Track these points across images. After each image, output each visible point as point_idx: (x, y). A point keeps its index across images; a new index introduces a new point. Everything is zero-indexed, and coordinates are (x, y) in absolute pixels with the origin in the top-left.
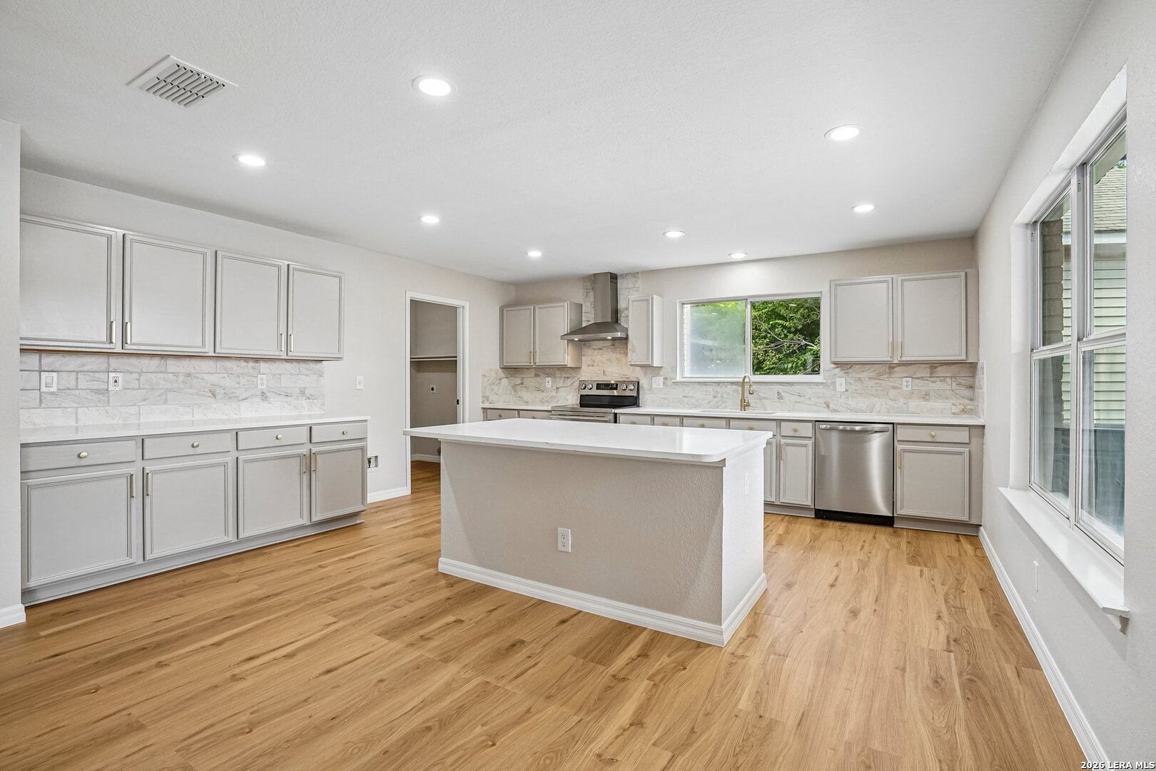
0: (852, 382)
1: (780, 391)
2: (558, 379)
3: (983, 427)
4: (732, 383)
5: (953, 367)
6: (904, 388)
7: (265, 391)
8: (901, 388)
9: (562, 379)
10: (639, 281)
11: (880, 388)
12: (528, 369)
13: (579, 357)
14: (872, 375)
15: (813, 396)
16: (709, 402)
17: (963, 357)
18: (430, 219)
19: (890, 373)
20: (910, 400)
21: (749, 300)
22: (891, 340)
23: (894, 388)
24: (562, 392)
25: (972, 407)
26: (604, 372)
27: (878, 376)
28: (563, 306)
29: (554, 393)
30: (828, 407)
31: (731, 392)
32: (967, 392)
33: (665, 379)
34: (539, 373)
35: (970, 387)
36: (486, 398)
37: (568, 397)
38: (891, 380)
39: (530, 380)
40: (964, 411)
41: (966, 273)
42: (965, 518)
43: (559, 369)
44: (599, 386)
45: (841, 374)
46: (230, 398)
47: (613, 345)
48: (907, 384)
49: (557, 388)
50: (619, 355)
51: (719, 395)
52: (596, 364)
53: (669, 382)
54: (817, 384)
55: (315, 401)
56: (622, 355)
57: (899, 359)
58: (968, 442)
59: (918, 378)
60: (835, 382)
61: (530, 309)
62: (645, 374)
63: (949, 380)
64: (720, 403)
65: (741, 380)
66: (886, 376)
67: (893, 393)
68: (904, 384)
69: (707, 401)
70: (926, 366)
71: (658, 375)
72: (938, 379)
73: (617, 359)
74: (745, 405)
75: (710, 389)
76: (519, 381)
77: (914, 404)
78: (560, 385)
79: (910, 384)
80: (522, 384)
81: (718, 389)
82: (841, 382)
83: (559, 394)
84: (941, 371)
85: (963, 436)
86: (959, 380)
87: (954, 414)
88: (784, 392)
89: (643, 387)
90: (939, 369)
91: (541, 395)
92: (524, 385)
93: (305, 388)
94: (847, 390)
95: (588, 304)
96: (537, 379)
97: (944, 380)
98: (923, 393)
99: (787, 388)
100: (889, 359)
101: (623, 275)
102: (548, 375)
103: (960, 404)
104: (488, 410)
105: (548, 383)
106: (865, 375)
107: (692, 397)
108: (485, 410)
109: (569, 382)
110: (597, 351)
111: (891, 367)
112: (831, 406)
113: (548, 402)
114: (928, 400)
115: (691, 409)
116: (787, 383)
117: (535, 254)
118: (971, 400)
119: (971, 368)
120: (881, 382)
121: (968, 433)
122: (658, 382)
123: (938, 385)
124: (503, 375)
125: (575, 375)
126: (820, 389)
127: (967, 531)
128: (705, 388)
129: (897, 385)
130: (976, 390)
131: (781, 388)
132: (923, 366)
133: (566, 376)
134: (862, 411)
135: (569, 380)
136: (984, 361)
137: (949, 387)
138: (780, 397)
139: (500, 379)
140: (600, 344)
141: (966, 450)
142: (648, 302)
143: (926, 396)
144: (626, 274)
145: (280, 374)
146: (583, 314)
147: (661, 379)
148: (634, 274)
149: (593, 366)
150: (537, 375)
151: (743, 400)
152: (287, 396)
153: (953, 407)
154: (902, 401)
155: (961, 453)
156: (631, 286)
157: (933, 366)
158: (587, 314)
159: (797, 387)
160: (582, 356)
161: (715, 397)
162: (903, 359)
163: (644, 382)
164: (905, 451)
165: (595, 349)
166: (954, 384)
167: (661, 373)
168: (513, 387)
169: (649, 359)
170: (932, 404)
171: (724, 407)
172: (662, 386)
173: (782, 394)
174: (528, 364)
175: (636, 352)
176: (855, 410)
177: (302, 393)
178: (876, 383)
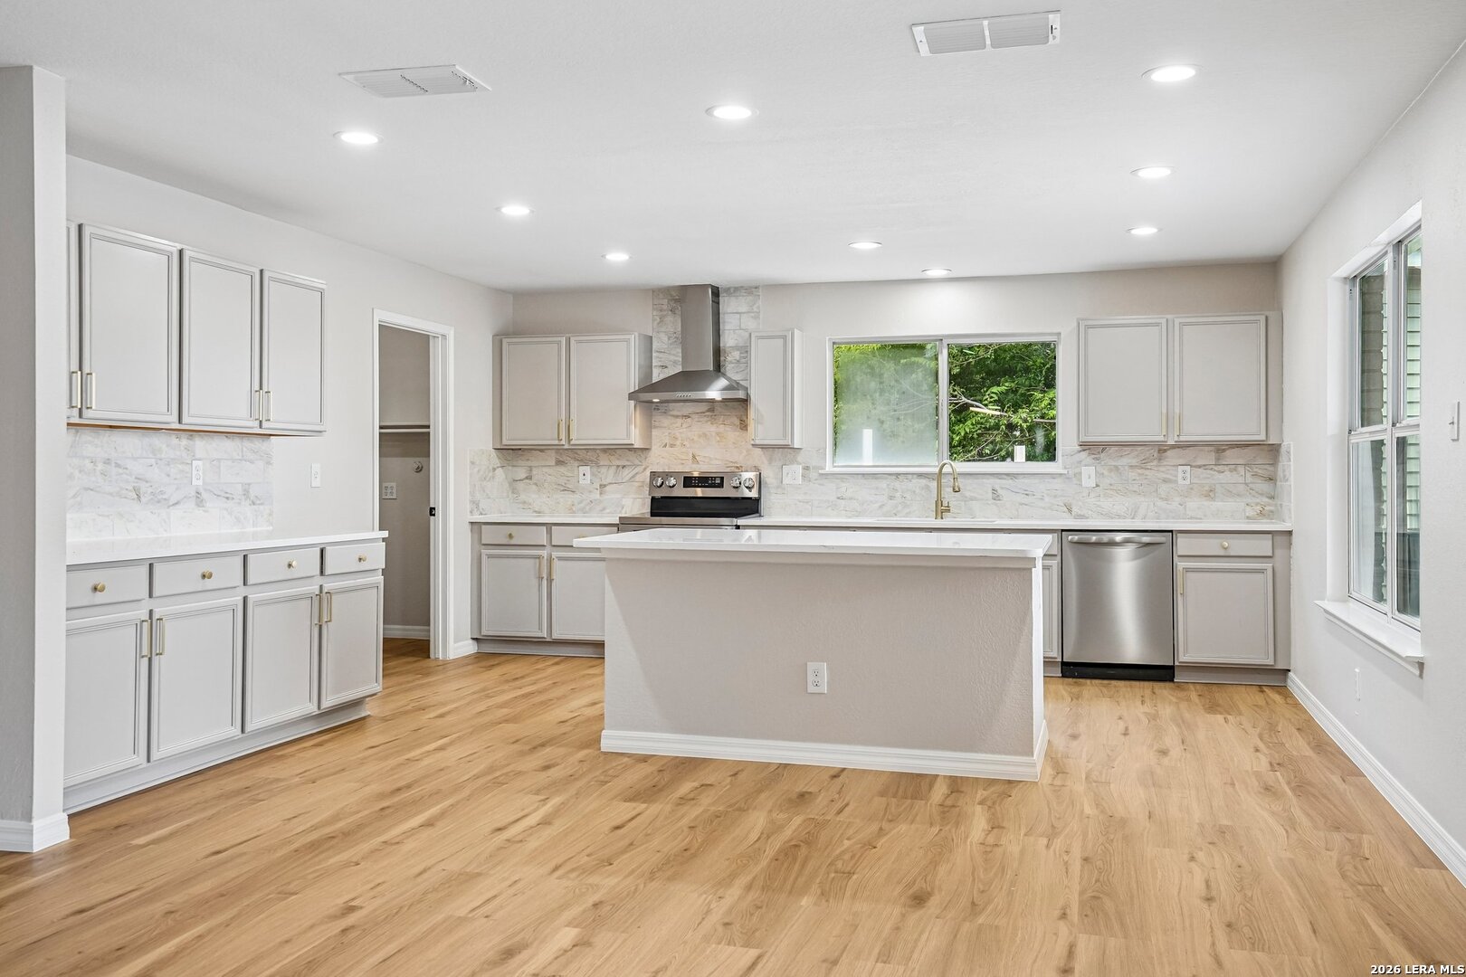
0: (1106, 473)
1: (997, 487)
2: (604, 470)
3: (1290, 533)
4: (920, 475)
5: (1247, 450)
6: (1180, 481)
7: (201, 491)
8: (1176, 482)
9: (612, 470)
10: (760, 302)
11: (1145, 481)
12: (542, 451)
13: (649, 427)
14: (1134, 462)
15: (1048, 495)
16: (881, 507)
17: (1262, 437)
18: (516, 211)
19: (1160, 459)
20: (1186, 499)
21: (945, 342)
22: (1164, 411)
23: (1165, 481)
24: (612, 494)
25: (1272, 508)
26: (694, 457)
27: (1143, 465)
28: (628, 341)
29: (596, 495)
30: (1070, 511)
31: (917, 491)
32: (1264, 487)
33: (806, 468)
34: (564, 458)
35: (1271, 479)
36: (475, 504)
37: (624, 501)
38: (1162, 469)
39: (546, 471)
40: (1261, 514)
41: (1267, 318)
42: (1270, 661)
43: (605, 451)
44: (689, 482)
45: (1089, 460)
46: (159, 502)
47: (711, 410)
48: (1183, 476)
49: (603, 486)
51: (898, 495)
52: (678, 443)
53: (813, 475)
54: (1053, 476)
55: (261, 507)
56: (728, 428)
57: (1176, 439)
58: (1270, 554)
59: (1200, 467)
60: (1081, 473)
61: (559, 343)
62: (770, 460)
63: (1241, 469)
64: (900, 508)
65: (937, 470)
66: (1155, 463)
67: (1164, 489)
68: (1180, 475)
69: (877, 505)
70: (1211, 448)
71: (793, 461)
72: (1226, 468)
73: (718, 434)
74: (942, 509)
75: (883, 484)
76: (521, 473)
77: (1194, 504)
78: (609, 481)
79: (1188, 475)
80: (529, 478)
81: (897, 484)
82: (1089, 474)
83: (605, 497)
84: (1231, 456)
85: (1264, 546)
86: (1255, 470)
87: (1248, 518)
88: (1002, 488)
89: (766, 483)
90: (1228, 453)
91: (570, 498)
92: (534, 480)
93: (249, 484)
94: (1097, 486)
95: (665, 339)
96: (562, 469)
97: (1235, 470)
98: (1207, 488)
99: (1008, 482)
100: (1161, 438)
101: (729, 289)
102: (584, 462)
103: (1257, 504)
104: (483, 527)
105: (585, 475)
106: (1125, 461)
107: (851, 499)
108: (476, 527)
109: (627, 474)
110: (679, 421)
111: (1162, 449)
112: (1075, 510)
113: (583, 511)
114: (1213, 499)
115: (850, 517)
116: (1008, 475)
117: (617, 257)
118: (1272, 498)
120: (1147, 472)
121: (1270, 542)
122: (793, 473)
123: (1227, 477)
124: (497, 461)
125: (637, 462)
126: (1057, 484)
127: (1272, 677)
129: (1168, 476)
130: (1278, 483)
131: (997, 483)
132: (1206, 448)
133: (618, 463)
134: (1119, 516)
135: (626, 471)
136: (1289, 443)
137: (1241, 480)
138: (996, 496)
139: (494, 469)
140: (688, 408)
141: (1268, 566)
142: (786, 340)
143: (1210, 494)
144: (736, 289)
145: (219, 460)
146: (654, 354)
147: (799, 469)
148: (749, 289)
149: (672, 446)
150: (560, 463)
151: (939, 502)
152: (227, 498)
153: (1248, 508)
154: (1178, 499)
155: (1262, 571)
156: (744, 309)
157: (1220, 448)
158: (661, 355)
159: (1021, 482)
160: (651, 428)
161: (891, 498)
162: (1182, 438)
163: (768, 475)
164: (1187, 570)
165: (677, 417)
166: (1248, 475)
167: (799, 459)
168: (510, 484)
169: (785, 436)
170: (1218, 504)
171: (907, 515)
172: (800, 480)
173: (1000, 492)
174: (556, 442)
175: (763, 423)
176: (1109, 516)
177: (246, 493)
178: (1140, 474)
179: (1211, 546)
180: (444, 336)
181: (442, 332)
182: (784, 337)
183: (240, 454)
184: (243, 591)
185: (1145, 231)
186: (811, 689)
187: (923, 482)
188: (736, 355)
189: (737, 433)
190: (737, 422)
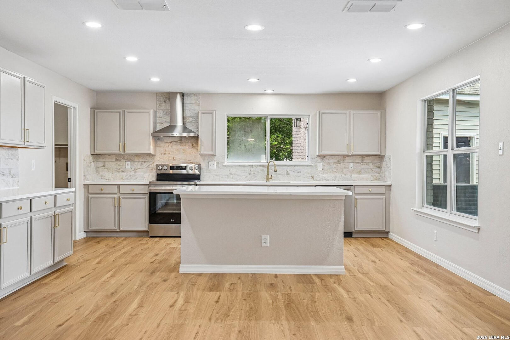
0: (326, 165)
1: (288, 170)
2: (136, 163)
3: (390, 186)
4: (260, 166)
5: (372, 157)
6: (350, 168)
8: (349, 168)
9: (140, 163)
10: (200, 100)
11: (339, 168)
12: (109, 155)
13: (156, 146)
14: (335, 161)
15: (306, 173)
16: (246, 177)
17: (379, 153)
19: (344, 160)
20: (353, 174)
21: (269, 117)
22: (348, 143)
23: (345, 168)
24: (140, 173)
25: (379, 177)
26: (173, 158)
27: (338, 162)
28: (149, 113)
29: (133, 173)
30: (313, 178)
31: (259, 171)
32: (377, 170)
33: (218, 163)
34: (119, 158)
35: (379, 167)
36: (85, 176)
37: (145, 175)
38: (344, 164)
39: (111, 163)
40: (376, 179)
41: (381, 112)
42: (384, 229)
43: (137, 156)
44: (172, 168)
45: (320, 160)
47: (180, 140)
48: (351, 166)
49: (136, 169)
50: (185, 147)
51: (252, 173)
52: (167, 153)
53: (220, 165)
54: (307, 166)
55: (16, 178)
57: (352, 153)
58: (384, 193)
59: (356, 163)
60: (317, 165)
61: (120, 113)
62: (204, 160)
63: (370, 164)
64: (253, 177)
65: (267, 164)
66: (342, 162)
67: (345, 170)
68: (350, 166)
69: (244, 177)
70: (360, 157)
71: (213, 160)
72: (365, 163)
73: (183, 150)
74: (269, 178)
75: (247, 169)
76: (101, 164)
77: (355, 176)
78: (139, 167)
79: (353, 166)
80: (104, 166)
81: (252, 169)
82: (320, 165)
83: (137, 174)
84: (367, 159)
86: (374, 164)
87: (372, 180)
88: (290, 170)
89: (202, 168)
90: (366, 158)
91: (122, 174)
92: (106, 167)
93: (11, 169)
94: (323, 169)
95: (161, 112)
96: (118, 163)
97: (368, 164)
98: (359, 170)
99: (292, 168)
100: (347, 153)
101: (188, 94)
102: (128, 160)
103: (375, 176)
104: (89, 186)
105: (128, 165)
106: (332, 161)
107: (235, 174)
108: (86, 186)
109: (146, 165)
110: (168, 144)
111: (344, 157)
112: (315, 178)
113: (127, 179)
114: (361, 174)
115: (234, 181)
116: (292, 165)
117: (155, 80)
118: (379, 173)
119: (380, 158)
120: (339, 165)
121: (384, 189)
122: (212, 165)
123: (365, 167)
124: (92, 159)
125: (150, 160)
126: (309, 169)
127: (384, 234)
128: (244, 168)
129: (346, 166)
130: (383, 169)
131: (288, 168)
132: (359, 157)
133: (142, 160)
134: (330, 180)
135: (146, 164)
136: (387, 155)
137: (370, 168)
138: (287, 173)
139: (91, 162)
140: (171, 140)
141: (383, 197)
143: (360, 172)
144: (190, 94)
146: (157, 118)
147: (215, 163)
148: (196, 95)
149: (165, 154)
150: (117, 160)
151: (268, 176)
152: (3, 175)
153: (372, 177)
154: (349, 174)
155: (382, 199)
156: (193, 102)
157: (363, 157)
158: (160, 119)
159: (296, 168)
161: (250, 174)
162: (354, 153)
163: (203, 165)
164: (358, 199)
165: (167, 143)
166: (372, 166)
167: (215, 159)
168: (96, 169)
169: (212, 151)
170: (362, 176)
171: (255, 180)
172: (215, 167)
173: (289, 171)
174: (119, 152)
175: (204, 146)
176: (326, 180)
177: (10, 172)
178: (337, 165)
179: (365, 190)
180: (74, 108)
181: (74, 106)
182: (212, 114)
183: (8, 156)
184: (30, 214)
185: (352, 80)
186: (263, 245)
187: (262, 168)
188: (191, 119)
189: (191, 149)
190: (191, 145)
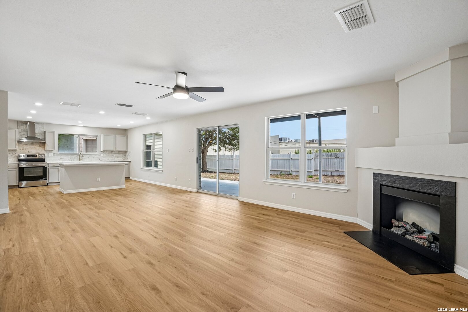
0: (104, 154)
3: (130, 161)
5: (122, 152)
10: (44, 126)
17: (125, 150)
20: (115, 158)
21: (79, 135)
22: (114, 147)
23: (112, 155)
26: (28, 151)
27: (109, 153)
30: (100, 160)
32: (124, 156)
41: (126, 136)
42: (128, 176)
44: (29, 156)
45: (102, 153)
48: (115, 155)
50: (35, 147)
52: (24, 149)
53: (55, 155)
54: (96, 155)
56: (36, 147)
59: (117, 154)
62: (46, 152)
65: (79, 154)
66: (111, 153)
67: (112, 156)
71: (51, 152)
72: (120, 154)
74: (80, 160)
75: (69, 156)
81: (72, 156)
82: (102, 155)
84: (120, 152)
86: (123, 154)
94: (104, 156)
95: (20, 130)
101: (37, 123)
106: (107, 153)
107: (63, 159)
110: (25, 145)
111: (112, 151)
118: (126, 157)
119: (126, 152)
121: (128, 163)
122: (51, 154)
125: (14, 152)
126: (98, 156)
127: (128, 178)
128: (67, 156)
131: (89, 156)
132: (117, 151)
135: (10, 154)
136: (129, 151)
138: (88, 158)
143: (118, 157)
144: (39, 123)
147: (53, 154)
148: (42, 123)
153: (123, 159)
156: (41, 126)
157: (119, 151)
158: (20, 133)
159: (92, 156)
161: (71, 158)
162: (115, 150)
163: (46, 155)
167: (53, 152)
169: (53, 148)
170: (119, 158)
171: (73, 161)
172: (53, 156)
175: (48, 146)
176: (105, 160)
178: (109, 155)
182: (53, 133)
187: (76, 156)
188: (39, 134)
189: (39, 148)
190: (39, 146)
